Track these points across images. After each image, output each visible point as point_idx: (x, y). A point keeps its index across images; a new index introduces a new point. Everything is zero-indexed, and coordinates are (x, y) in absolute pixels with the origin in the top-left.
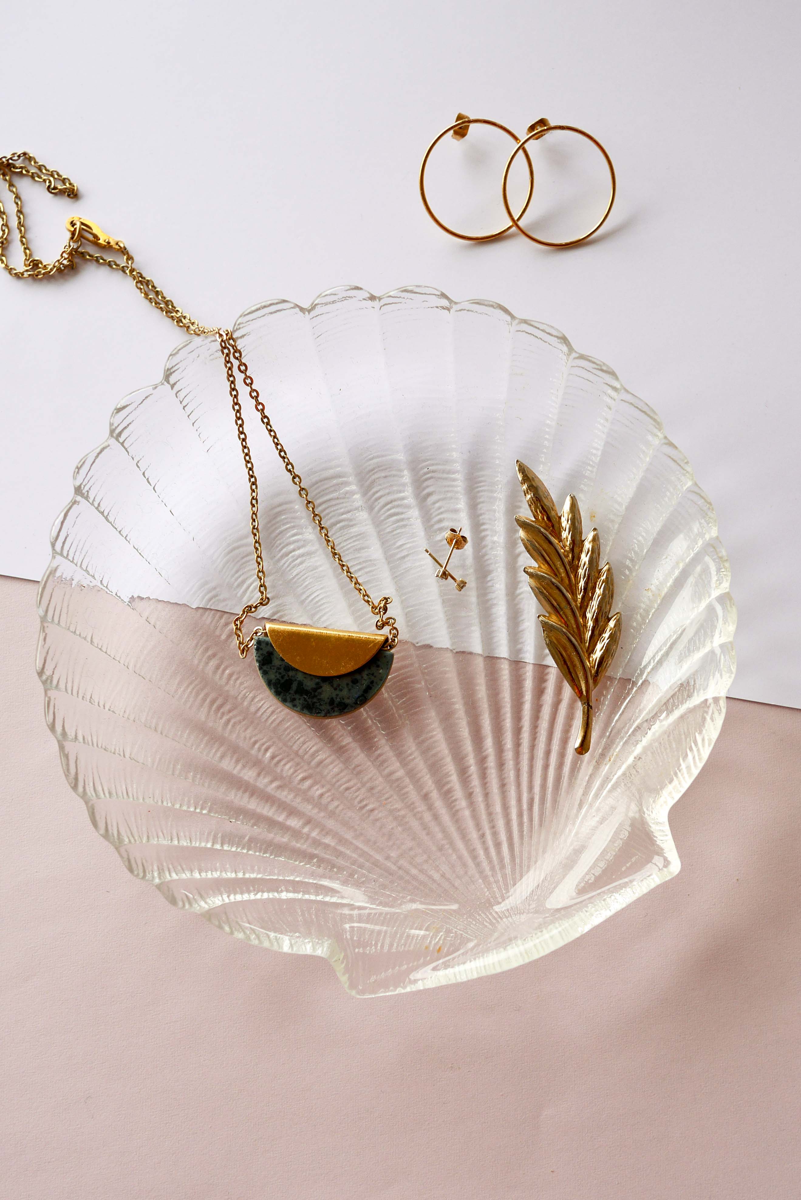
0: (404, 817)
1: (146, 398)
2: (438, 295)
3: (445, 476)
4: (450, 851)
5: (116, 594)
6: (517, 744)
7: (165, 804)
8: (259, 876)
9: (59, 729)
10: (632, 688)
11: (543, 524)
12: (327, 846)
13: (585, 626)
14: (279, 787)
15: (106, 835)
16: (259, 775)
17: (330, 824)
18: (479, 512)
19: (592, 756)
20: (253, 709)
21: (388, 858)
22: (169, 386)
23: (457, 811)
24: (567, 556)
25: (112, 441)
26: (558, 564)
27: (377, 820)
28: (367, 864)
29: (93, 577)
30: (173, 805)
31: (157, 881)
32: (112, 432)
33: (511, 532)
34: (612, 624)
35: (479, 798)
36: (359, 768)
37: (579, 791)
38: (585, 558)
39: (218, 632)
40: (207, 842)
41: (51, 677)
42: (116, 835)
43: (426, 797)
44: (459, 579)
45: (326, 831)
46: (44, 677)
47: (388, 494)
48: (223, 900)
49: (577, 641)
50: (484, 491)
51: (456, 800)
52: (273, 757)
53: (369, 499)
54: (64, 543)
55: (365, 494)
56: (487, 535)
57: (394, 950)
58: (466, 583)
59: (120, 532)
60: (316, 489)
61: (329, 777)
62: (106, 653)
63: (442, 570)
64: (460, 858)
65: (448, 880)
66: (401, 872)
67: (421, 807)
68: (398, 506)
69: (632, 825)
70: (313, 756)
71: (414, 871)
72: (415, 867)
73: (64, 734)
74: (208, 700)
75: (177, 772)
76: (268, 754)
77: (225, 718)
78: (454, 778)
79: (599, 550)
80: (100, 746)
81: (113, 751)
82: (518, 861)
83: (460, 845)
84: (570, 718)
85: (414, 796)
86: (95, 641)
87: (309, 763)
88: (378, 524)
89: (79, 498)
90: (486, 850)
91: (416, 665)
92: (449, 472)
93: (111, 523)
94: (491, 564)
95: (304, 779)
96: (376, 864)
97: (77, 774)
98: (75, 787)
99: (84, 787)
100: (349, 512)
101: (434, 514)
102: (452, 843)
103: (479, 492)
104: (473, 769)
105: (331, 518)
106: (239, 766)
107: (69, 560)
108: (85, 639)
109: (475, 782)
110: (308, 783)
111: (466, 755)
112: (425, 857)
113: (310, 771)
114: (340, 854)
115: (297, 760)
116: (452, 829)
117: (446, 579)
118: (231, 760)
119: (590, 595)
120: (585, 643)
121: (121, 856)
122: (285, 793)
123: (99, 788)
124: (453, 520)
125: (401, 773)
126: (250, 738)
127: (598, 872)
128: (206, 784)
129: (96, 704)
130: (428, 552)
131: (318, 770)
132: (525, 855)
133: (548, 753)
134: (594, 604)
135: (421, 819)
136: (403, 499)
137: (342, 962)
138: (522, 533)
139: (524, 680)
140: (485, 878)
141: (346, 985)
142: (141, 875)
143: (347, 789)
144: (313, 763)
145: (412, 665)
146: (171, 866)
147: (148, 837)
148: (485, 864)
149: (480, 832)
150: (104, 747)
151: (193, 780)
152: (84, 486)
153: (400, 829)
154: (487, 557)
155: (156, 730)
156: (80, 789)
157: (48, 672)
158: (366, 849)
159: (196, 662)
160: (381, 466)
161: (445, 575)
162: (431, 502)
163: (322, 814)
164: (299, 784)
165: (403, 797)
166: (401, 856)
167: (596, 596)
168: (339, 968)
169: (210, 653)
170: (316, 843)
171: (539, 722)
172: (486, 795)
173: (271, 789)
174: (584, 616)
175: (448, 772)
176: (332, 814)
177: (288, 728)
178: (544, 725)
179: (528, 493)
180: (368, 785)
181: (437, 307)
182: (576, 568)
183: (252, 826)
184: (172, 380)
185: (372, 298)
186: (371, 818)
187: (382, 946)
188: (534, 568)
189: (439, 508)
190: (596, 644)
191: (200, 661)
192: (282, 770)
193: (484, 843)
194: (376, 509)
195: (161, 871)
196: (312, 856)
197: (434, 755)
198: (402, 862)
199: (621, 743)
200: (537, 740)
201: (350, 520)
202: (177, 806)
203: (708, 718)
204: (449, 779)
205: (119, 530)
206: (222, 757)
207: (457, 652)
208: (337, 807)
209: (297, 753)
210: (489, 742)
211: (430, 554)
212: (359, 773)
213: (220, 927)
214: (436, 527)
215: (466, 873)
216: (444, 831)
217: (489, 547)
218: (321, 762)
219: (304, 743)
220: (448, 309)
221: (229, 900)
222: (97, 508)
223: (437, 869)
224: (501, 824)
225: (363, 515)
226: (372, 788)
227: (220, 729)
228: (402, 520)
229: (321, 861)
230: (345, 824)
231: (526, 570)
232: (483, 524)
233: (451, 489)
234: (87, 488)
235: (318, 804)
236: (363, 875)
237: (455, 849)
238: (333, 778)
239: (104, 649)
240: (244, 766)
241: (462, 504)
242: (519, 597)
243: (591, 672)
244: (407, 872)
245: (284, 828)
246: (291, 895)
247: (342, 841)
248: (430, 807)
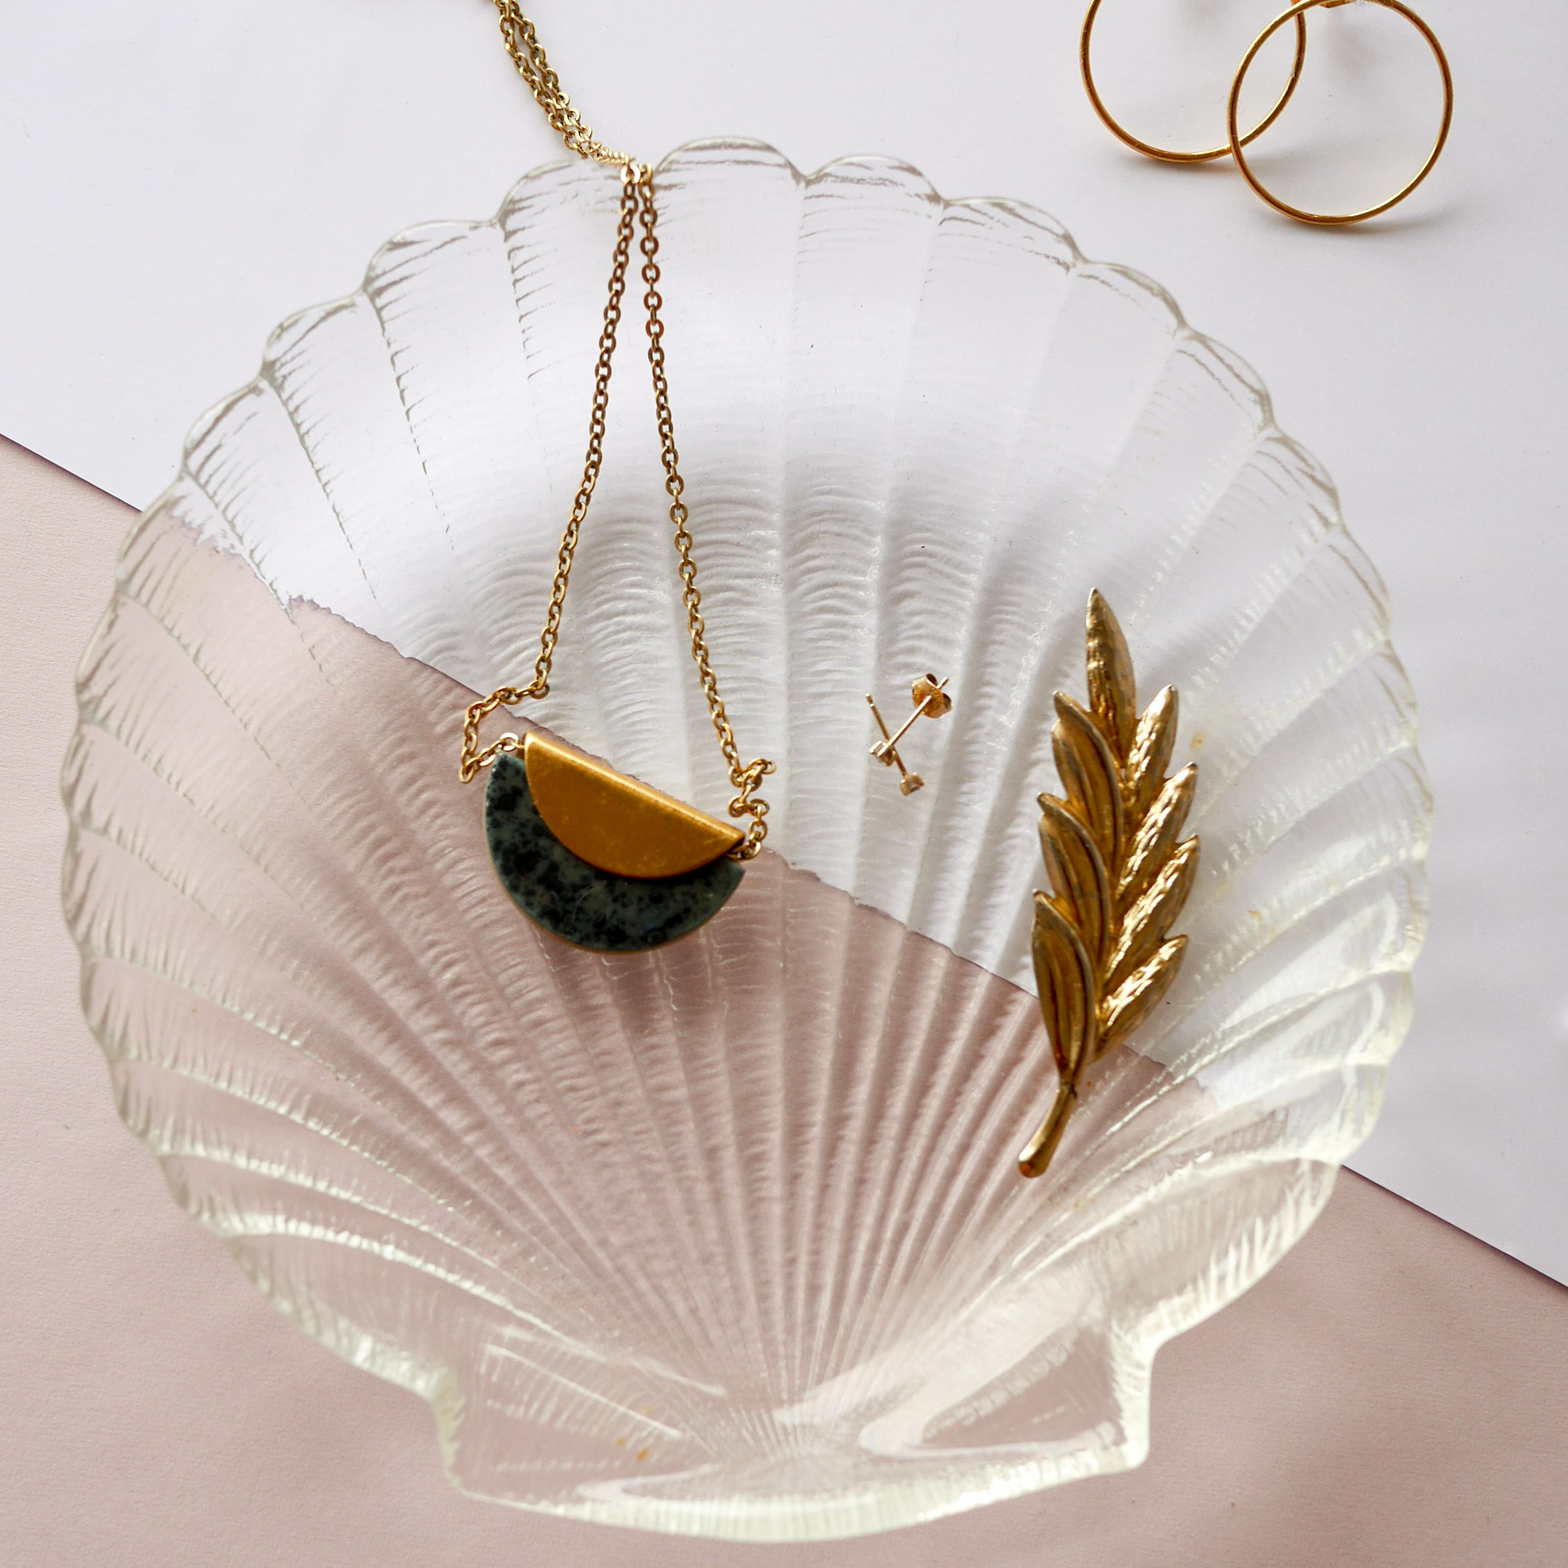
0: (659, 1176)
1: (453, 240)
2: (1057, 235)
3: (948, 569)
4: (722, 1270)
5: (271, 585)
6: (913, 1114)
7: (228, 1004)
8: (356, 1199)
9: (80, 802)
10: (1161, 1085)
11: (1103, 725)
12: (498, 1183)
13: (1116, 940)
14: (447, 1043)
15: (100, 1032)
16: (419, 1006)
17: (519, 1144)
18: (989, 659)
19: (1044, 1186)
20: (449, 880)
21: (603, 1243)
22: (500, 233)
23: (760, 1200)
24: (1126, 799)
25: (363, 300)
26: (1106, 808)
27: (606, 1165)
28: (562, 1242)
29: (240, 538)
30: (242, 1012)
31: (166, 1148)
32: (368, 281)
33: (1035, 715)
34: (1166, 952)
35: (809, 1190)
36: (607, 1059)
37: (997, 1243)
38: (1158, 814)
39: (432, 717)
40: (281, 1102)
41: (100, 699)
42: (118, 1035)
43: (711, 1154)
44: (912, 773)
45: (507, 1157)
46: (86, 696)
47: (833, 568)
48: (274, 1225)
49: (1091, 961)
50: (1012, 623)
51: (764, 1179)
52: (455, 983)
53: (796, 565)
54: (208, 458)
55: (790, 553)
56: (989, 707)
57: (560, 1424)
58: (922, 784)
59: (317, 471)
60: (705, 513)
61: (545, 1056)
62: (215, 686)
63: (886, 747)
64: (736, 1288)
65: (700, 1322)
66: (617, 1278)
67: (697, 1169)
68: (843, 597)
69: (1079, 1343)
70: (530, 1006)
71: (643, 1285)
72: (648, 1276)
73: (87, 814)
74: (372, 837)
75: (270, 952)
76: (449, 975)
77: (393, 880)
78: (775, 1138)
79: (1189, 806)
80: (145, 856)
81: (166, 874)
82: (841, 1331)
83: (745, 1265)
84: (1027, 1097)
85: (690, 1143)
86: (203, 658)
87: (518, 1017)
88: (795, 616)
89: (264, 384)
90: (789, 1290)
91: (778, 904)
92: (958, 566)
93: (306, 449)
94: (979, 762)
95: (498, 1043)
96: (578, 1246)
97: (84, 897)
98: (72, 921)
99: (90, 927)
100: (749, 576)
101: (904, 635)
102: (730, 1257)
103: (1000, 621)
104: (816, 1133)
105: (713, 576)
106: (387, 979)
107: (207, 493)
108: (186, 647)
109: (813, 1156)
110: (503, 1053)
111: (812, 1102)
112: (672, 1265)
113: (515, 1033)
114: (516, 1205)
115: (498, 1003)
116: (740, 1231)
117: (889, 764)
118: (377, 961)
119: (1145, 885)
120: (1107, 972)
121: (114, 1079)
122: (455, 1057)
123: (116, 939)
124: (936, 658)
125: (681, 1093)
126: (426, 933)
127: (986, 1408)
128: (316, 994)
129: (165, 776)
130: (871, 701)
131: (531, 1035)
132: (859, 1326)
133: (964, 1148)
134: (1147, 904)
135: (689, 1190)
136: (857, 586)
137: (457, 1417)
138: (1055, 726)
139: (968, 998)
140: (769, 1342)
141: (450, 1461)
142: (141, 1126)
143: (572, 1089)
144: (525, 1020)
145: (768, 900)
146: (199, 1129)
147: (176, 1060)
148: (778, 1316)
149: (790, 1255)
150: (151, 861)
151: (296, 976)
152: (282, 365)
153: (644, 1197)
154: (974, 747)
155: (257, 860)
156: (82, 928)
157: (96, 688)
158: (568, 1212)
159: (373, 758)
160: (838, 512)
161: (889, 756)
162: (908, 610)
163: (510, 1120)
164: (485, 1049)
165: (671, 1139)
166: (629, 1247)
167: (1154, 890)
168: (447, 1426)
169: (405, 749)
170: (481, 1170)
171: (968, 1086)
172: (824, 1188)
173: (432, 1041)
174: (1119, 921)
175: (768, 1122)
176: (527, 1127)
177: (502, 938)
178: (974, 1094)
179: (1094, 656)
180: (613, 1095)
181: (1048, 257)
182: (1135, 826)
183: (376, 1099)
184: (512, 222)
185: (935, 198)
186: (598, 1158)
187: (539, 1412)
188: (1057, 800)
189: (919, 626)
190: (1123, 981)
191: (383, 758)
192: (463, 1014)
193: (790, 1276)
194: (801, 588)
195: (178, 1132)
196: (465, 1193)
197: (755, 1081)
198: (628, 1261)
199: (1108, 1180)
200: (951, 1119)
201: (745, 591)
202: (249, 1016)
203: (1290, 1198)
204: (766, 1135)
205: (317, 467)
206: (361, 951)
207: (861, 906)
208: (542, 1116)
209: (501, 991)
210: (862, 1092)
211: (873, 708)
212: (603, 1067)
213: (253, 1277)
214: (901, 659)
215: (738, 1321)
216: (724, 1228)
217: (985, 730)
218: (539, 1023)
219: (522, 976)
220: (1067, 268)
221: (286, 1228)
222: (291, 414)
223: (687, 1295)
224: (832, 1251)
225: (774, 592)
226: (618, 1104)
227: (375, 897)
228: (843, 625)
229: (479, 1206)
230: (546, 1153)
231: (1043, 799)
232: (989, 684)
233: (951, 598)
234: (284, 371)
235: (507, 1100)
236: (549, 1262)
237: (732, 1269)
238: (553, 1059)
239: (214, 679)
240: (396, 982)
241: (963, 634)
242: (1010, 842)
243: (1097, 1028)
244: (630, 1282)
245: (430, 1121)
246: (401, 1256)
247: (529, 1182)
248: (713, 1176)
